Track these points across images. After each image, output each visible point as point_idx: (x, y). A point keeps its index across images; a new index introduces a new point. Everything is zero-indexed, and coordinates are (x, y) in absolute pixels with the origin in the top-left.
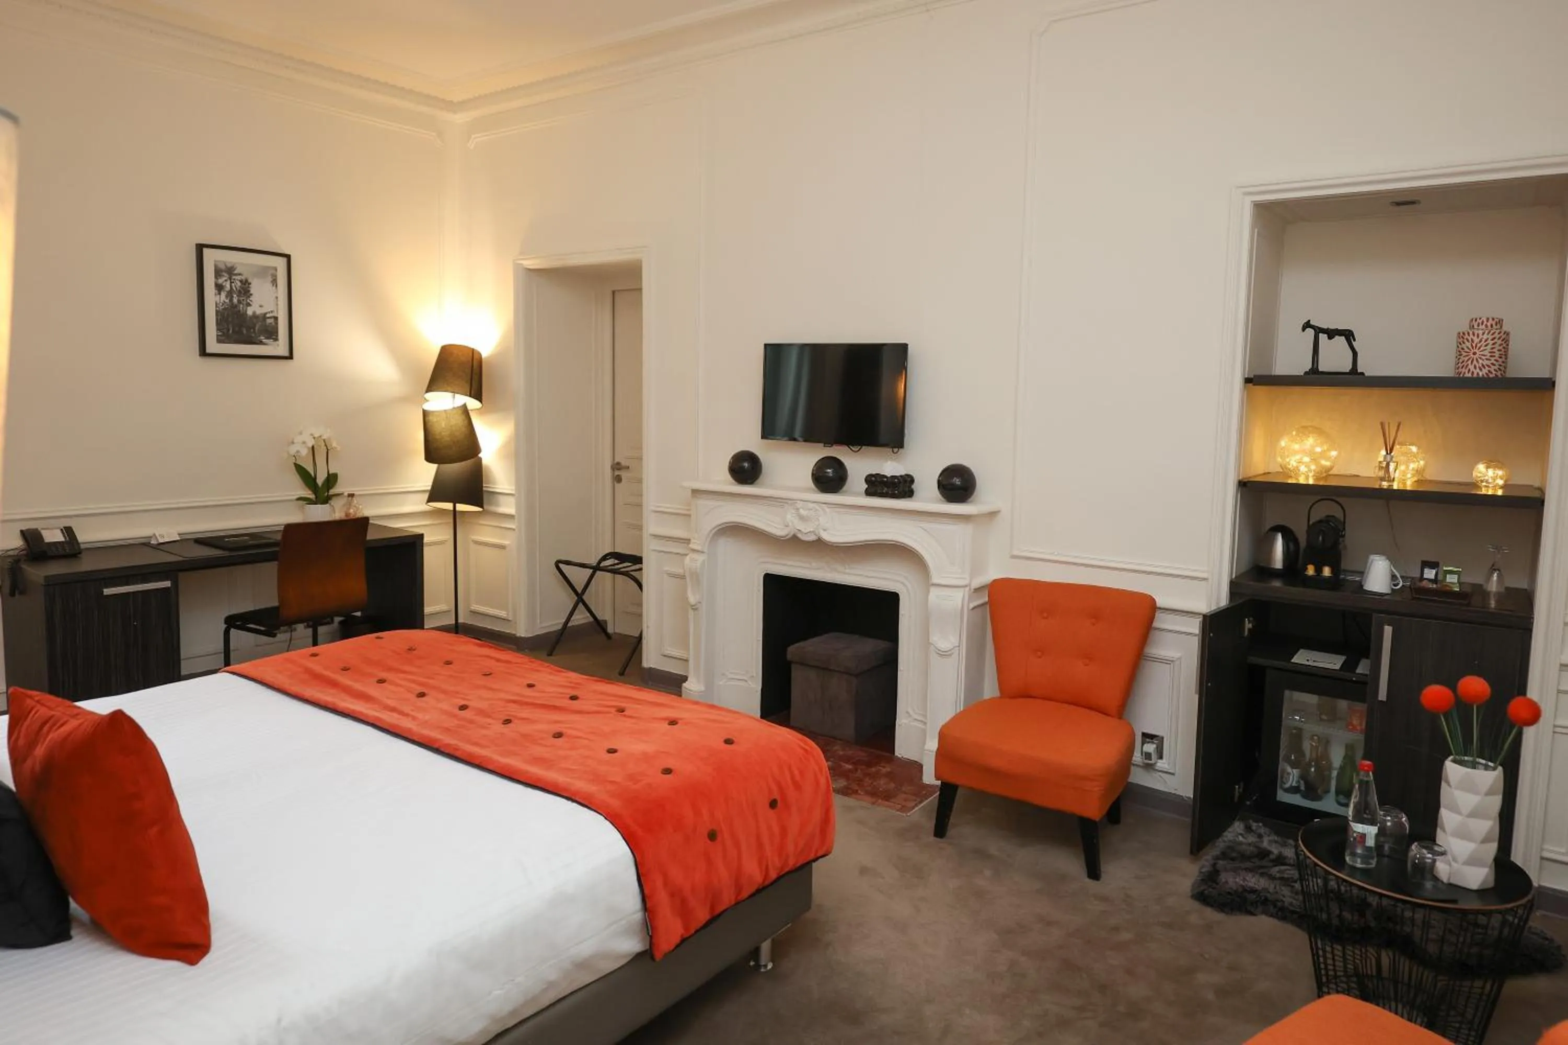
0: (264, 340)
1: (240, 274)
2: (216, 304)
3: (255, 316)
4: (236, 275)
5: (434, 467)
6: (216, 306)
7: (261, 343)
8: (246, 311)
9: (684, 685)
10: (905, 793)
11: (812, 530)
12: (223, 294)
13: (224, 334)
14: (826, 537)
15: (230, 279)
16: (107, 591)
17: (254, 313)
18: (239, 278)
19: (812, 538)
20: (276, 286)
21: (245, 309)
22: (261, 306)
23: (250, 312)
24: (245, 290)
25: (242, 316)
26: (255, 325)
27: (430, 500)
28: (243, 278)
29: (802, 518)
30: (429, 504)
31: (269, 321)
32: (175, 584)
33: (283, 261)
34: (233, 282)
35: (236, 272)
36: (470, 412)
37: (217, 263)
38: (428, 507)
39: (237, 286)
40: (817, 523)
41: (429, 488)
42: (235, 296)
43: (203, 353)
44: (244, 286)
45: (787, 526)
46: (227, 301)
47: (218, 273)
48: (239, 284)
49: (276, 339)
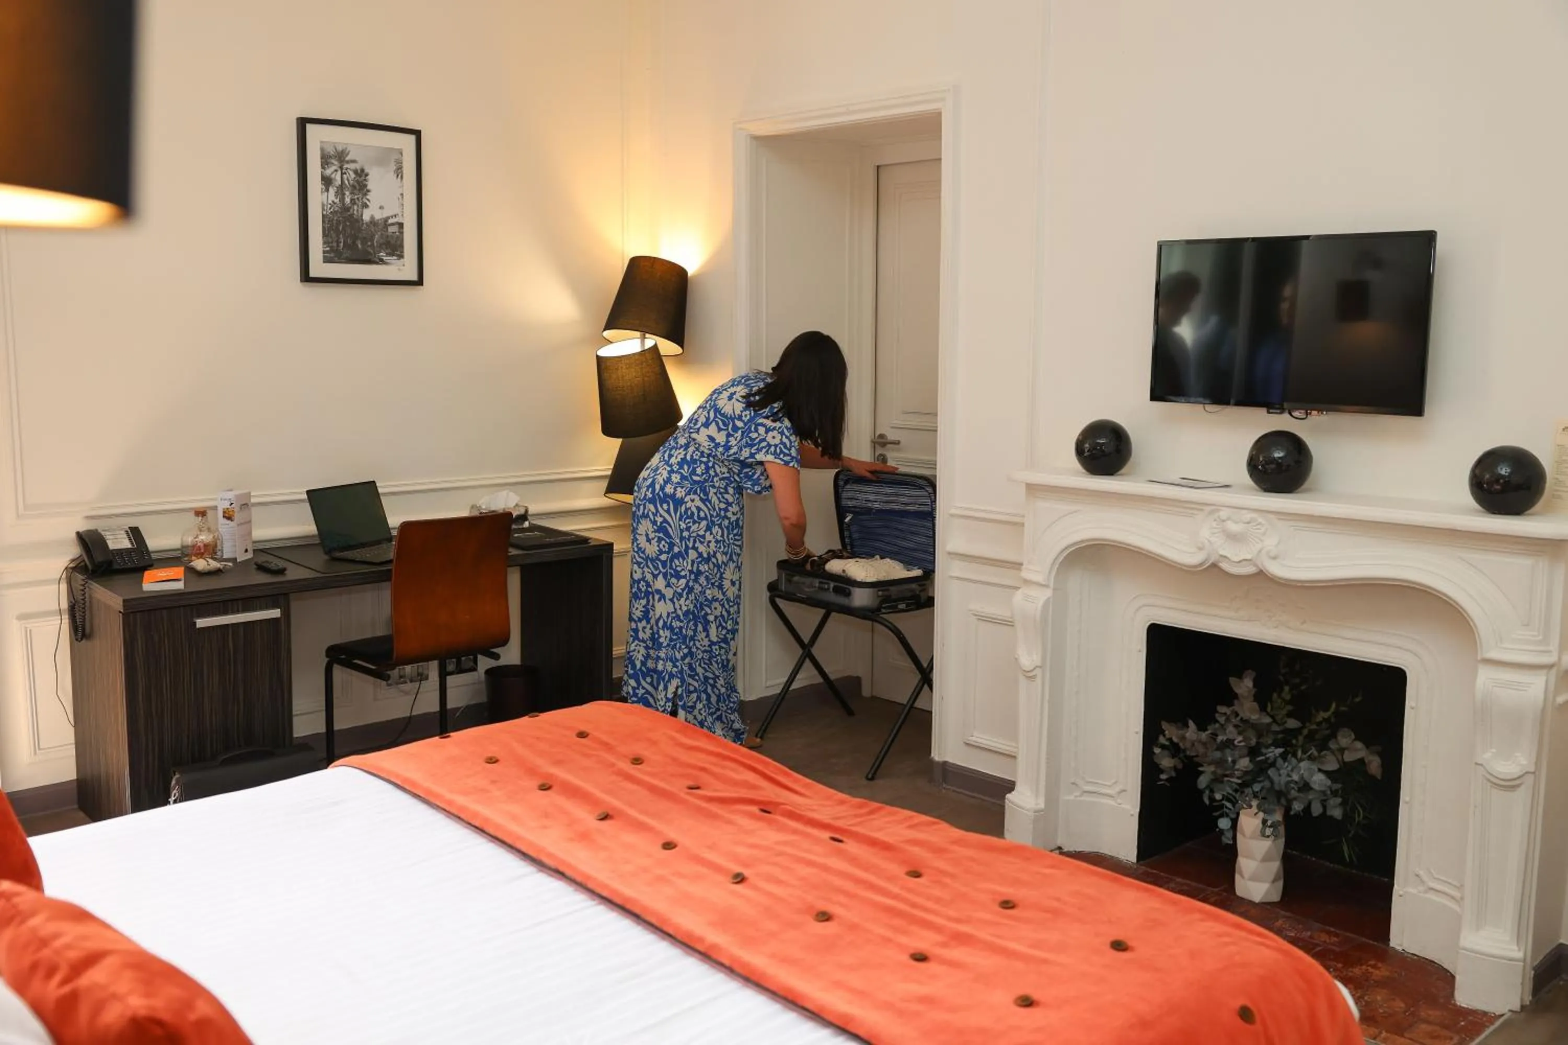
0: (384, 258)
1: (354, 161)
2: (323, 205)
3: (373, 222)
4: (348, 162)
5: (617, 443)
6: (323, 210)
7: (382, 262)
8: (362, 216)
9: (1008, 796)
10: (1428, 1022)
11: (1249, 557)
12: (332, 191)
13: (332, 251)
14: (1276, 569)
15: (341, 168)
16: (201, 623)
17: (372, 217)
18: (352, 166)
19: (1250, 570)
20: (402, 177)
21: (360, 213)
22: (381, 208)
23: (366, 217)
24: (360, 185)
25: (355, 222)
26: (373, 236)
27: (610, 490)
28: (357, 166)
29: (1233, 538)
30: (611, 495)
31: (391, 229)
32: (286, 614)
33: (412, 138)
34: (345, 173)
35: (347, 159)
36: (664, 359)
37: (325, 146)
38: (609, 500)
39: (350, 179)
40: (1259, 546)
41: (609, 473)
42: (347, 193)
43: (306, 277)
44: (358, 178)
45: (1200, 549)
46: (337, 201)
47: (325, 160)
48: (353, 176)
49: (401, 256)
